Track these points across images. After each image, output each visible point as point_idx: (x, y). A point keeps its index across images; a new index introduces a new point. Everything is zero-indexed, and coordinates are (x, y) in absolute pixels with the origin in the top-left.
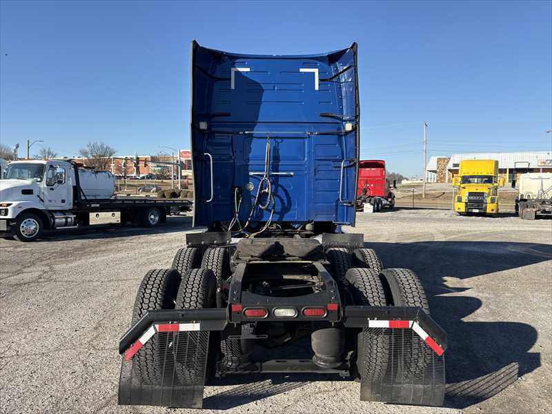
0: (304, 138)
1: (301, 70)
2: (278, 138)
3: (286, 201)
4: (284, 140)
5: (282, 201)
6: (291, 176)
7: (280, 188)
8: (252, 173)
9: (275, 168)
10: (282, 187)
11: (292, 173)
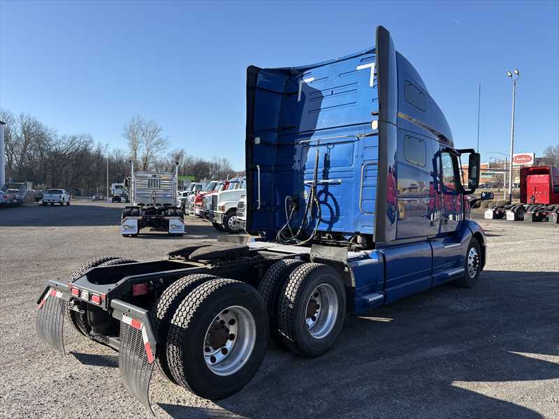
0: (354, 141)
1: (359, 68)
2: (330, 144)
3: (334, 210)
4: (336, 146)
5: (331, 209)
6: (339, 183)
7: (329, 197)
8: (306, 182)
9: (325, 176)
10: (331, 195)
11: (340, 181)
